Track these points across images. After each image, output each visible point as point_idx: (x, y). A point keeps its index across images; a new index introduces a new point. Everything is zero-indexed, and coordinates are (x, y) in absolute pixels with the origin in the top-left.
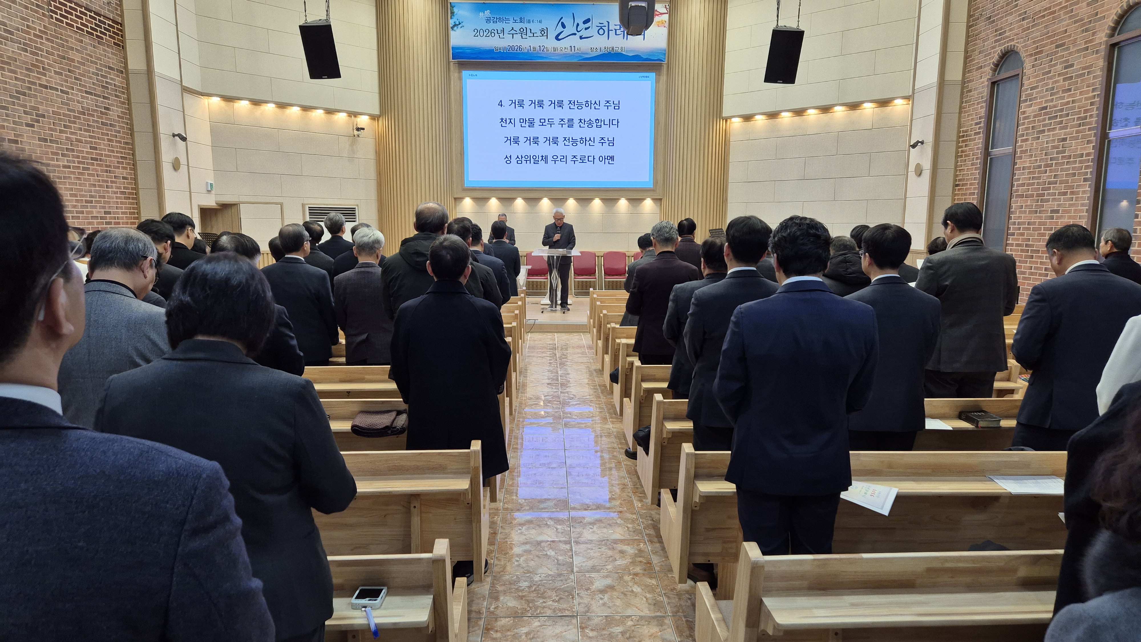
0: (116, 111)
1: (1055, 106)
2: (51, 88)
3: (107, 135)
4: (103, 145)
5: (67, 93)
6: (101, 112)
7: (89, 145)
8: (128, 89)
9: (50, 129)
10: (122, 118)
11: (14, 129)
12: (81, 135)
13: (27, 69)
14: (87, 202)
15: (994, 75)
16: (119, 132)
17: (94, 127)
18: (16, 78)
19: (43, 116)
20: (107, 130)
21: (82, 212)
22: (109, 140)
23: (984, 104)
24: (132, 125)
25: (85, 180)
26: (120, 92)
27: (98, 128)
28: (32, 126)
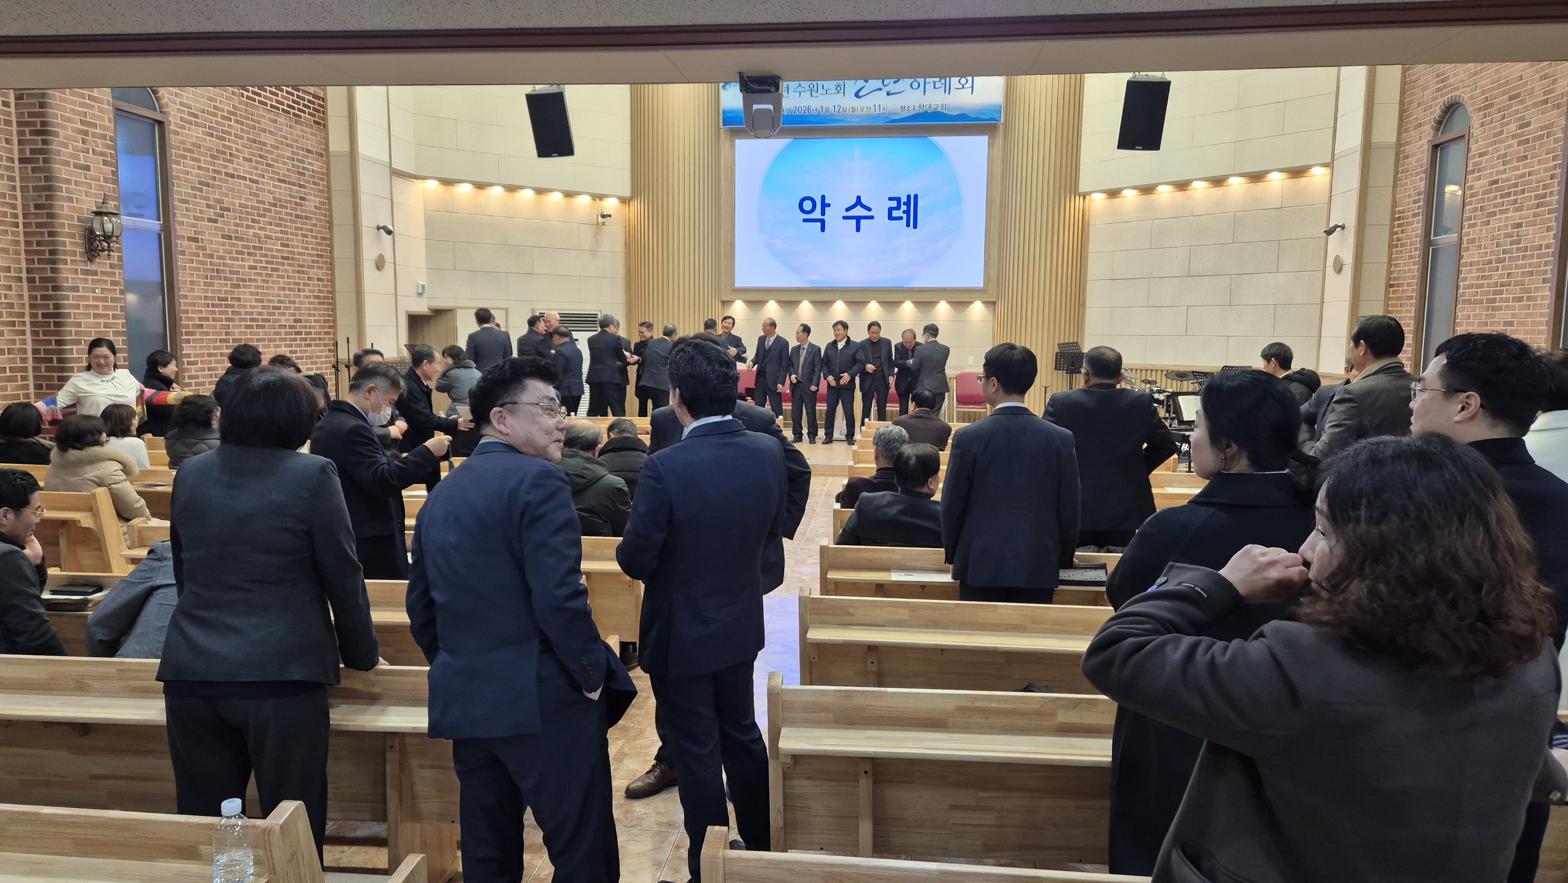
0: (313, 202)
1: (1508, 180)
2: (239, 177)
3: (302, 229)
4: (296, 242)
5: (257, 182)
6: (296, 203)
7: (279, 242)
8: (328, 174)
9: (236, 225)
10: (320, 209)
11: (194, 226)
12: (271, 230)
13: (212, 156)
14: (274, 308)
15: (1436, 135)
16: (315, 225)
17: (286, 220)
18: (199, 168)
19: (228, 210)
20: (301, 223)
21: (269, 321)
22: (304, 236)
23: (1424, 175)
24: (331, 216)
25: (273, 282)
26: (319, 178)
27: (291, 221)
28: (216, 221)
